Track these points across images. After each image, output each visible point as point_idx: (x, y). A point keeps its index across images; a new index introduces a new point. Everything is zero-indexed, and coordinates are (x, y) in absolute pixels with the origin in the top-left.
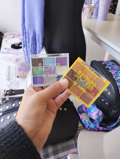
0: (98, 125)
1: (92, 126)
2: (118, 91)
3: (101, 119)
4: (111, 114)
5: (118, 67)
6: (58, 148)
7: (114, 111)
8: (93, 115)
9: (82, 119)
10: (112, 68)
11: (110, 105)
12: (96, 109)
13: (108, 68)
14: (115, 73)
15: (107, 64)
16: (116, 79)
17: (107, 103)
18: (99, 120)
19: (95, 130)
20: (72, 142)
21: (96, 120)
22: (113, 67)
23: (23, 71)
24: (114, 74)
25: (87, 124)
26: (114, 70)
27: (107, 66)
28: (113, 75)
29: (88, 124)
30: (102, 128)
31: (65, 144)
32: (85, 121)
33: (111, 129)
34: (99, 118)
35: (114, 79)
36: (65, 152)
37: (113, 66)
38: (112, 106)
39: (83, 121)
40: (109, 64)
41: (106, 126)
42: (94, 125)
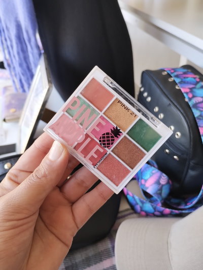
0: (160, 205)
1: (148, 207)
2: (197, 127)
3: (165, 192)
4: (188, 179)
5: (195, 78)
6: (77, 261)
7: (192, 173)
8: (147, 185)
9: (128, 194)
10: (182, 81)
11: (182, 161)
12: (154, 172)
13: (174, 81)
14: (188, 90)
15: (172, 73)
16: (191, 104)
17: (175, 157)
18: (160, 194)
19: (154, 215)
20: (107, 244)
21: (154, 194)
22: (185, 78)
23: (15, 108)
24: (187, 93)
25: (137, 204)
26: (188, 83)
27: (171, 77)
28: (185, 95)
29: (140, 204)
30: (168, 211)
31: (91, 252)
32: (133, 197)
33: (187, 211)
34: (161, 189)
35: (187, 103)
36: (91, 267)
37: (185, 76)
38: (187, 163)
39: (129, 197)
40: (175, 74)
41: (179, 204)
42: (152, 206)
